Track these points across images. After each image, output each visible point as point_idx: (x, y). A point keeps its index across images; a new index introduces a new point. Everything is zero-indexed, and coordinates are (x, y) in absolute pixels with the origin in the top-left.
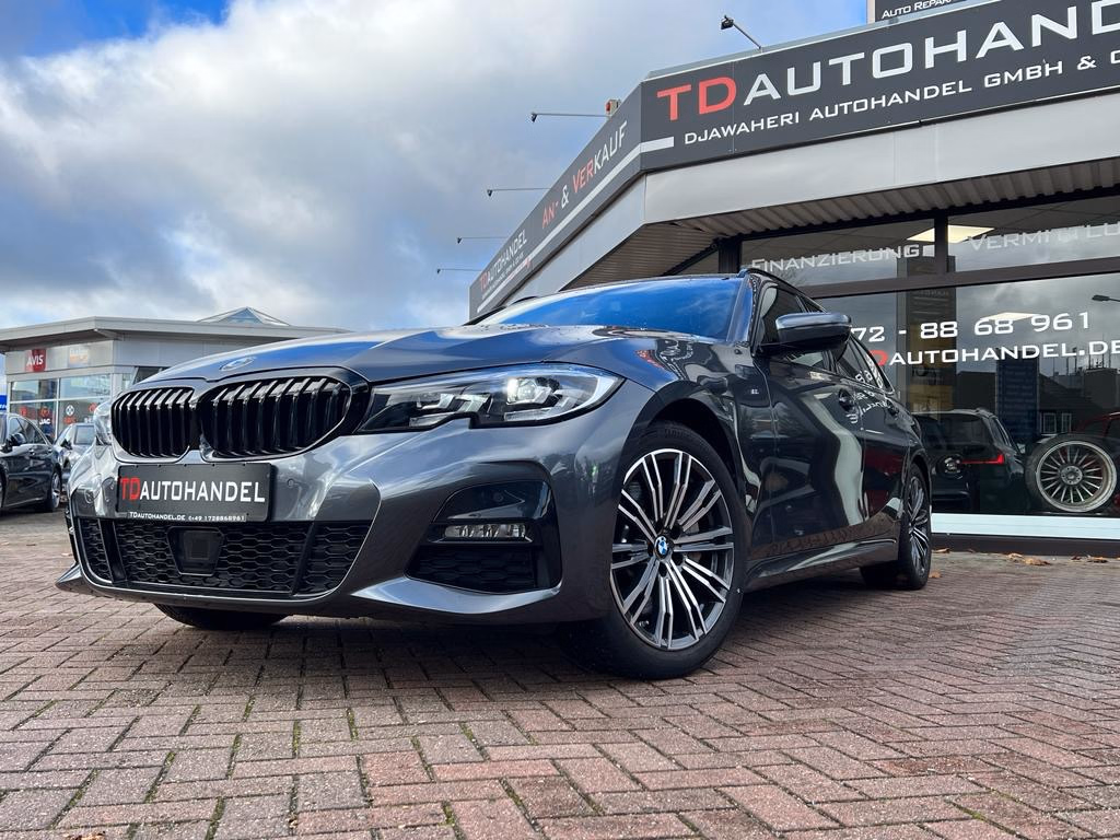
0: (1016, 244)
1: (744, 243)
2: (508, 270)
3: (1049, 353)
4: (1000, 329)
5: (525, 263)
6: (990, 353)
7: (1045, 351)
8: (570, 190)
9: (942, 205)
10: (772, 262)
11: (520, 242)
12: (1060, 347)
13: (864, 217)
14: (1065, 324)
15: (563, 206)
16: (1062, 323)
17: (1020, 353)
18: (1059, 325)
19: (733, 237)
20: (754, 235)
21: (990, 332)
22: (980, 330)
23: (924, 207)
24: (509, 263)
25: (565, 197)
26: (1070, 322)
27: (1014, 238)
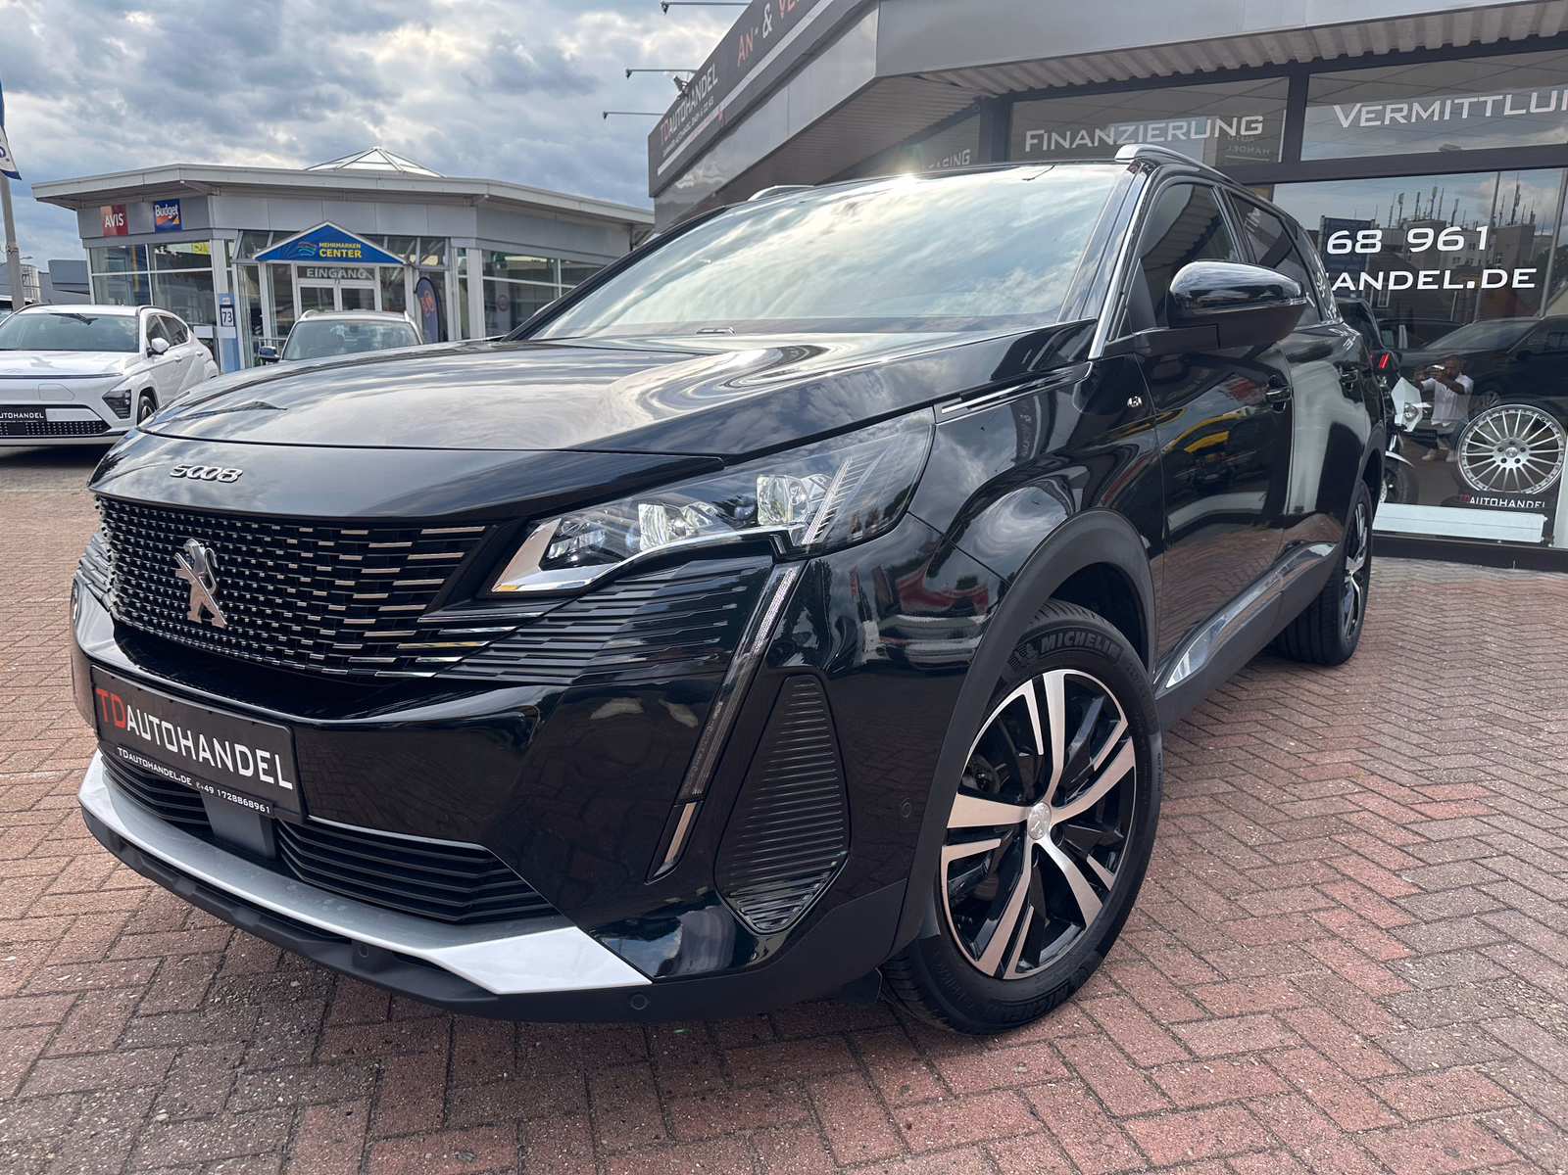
0: (1403, 121)
1: (1017, 105)
2: (695, 120)
3: (1425, 283)
4: (1364, 246)
5: (716, 112)
6: (1344, 281)
7: (1421, 279)
8: (774, 11)
9: (1303, 55)
10: (1054, 136)
11: (710, 82)
12: (1442, 274)
13: (1191, 71)
14: (1456, 243)
15: (765, 35)
16: (1450, 241)
17: (1386, 279)
18: (1446, 243)
19: (1000, 95)
20: (1032, 94)
21: (1348, 250)
22: (1335, 246)
23: (1278, 57)
24: (696, 110)
25: (768, 21)
26: (1461, 239)
27: (1401, 110)
